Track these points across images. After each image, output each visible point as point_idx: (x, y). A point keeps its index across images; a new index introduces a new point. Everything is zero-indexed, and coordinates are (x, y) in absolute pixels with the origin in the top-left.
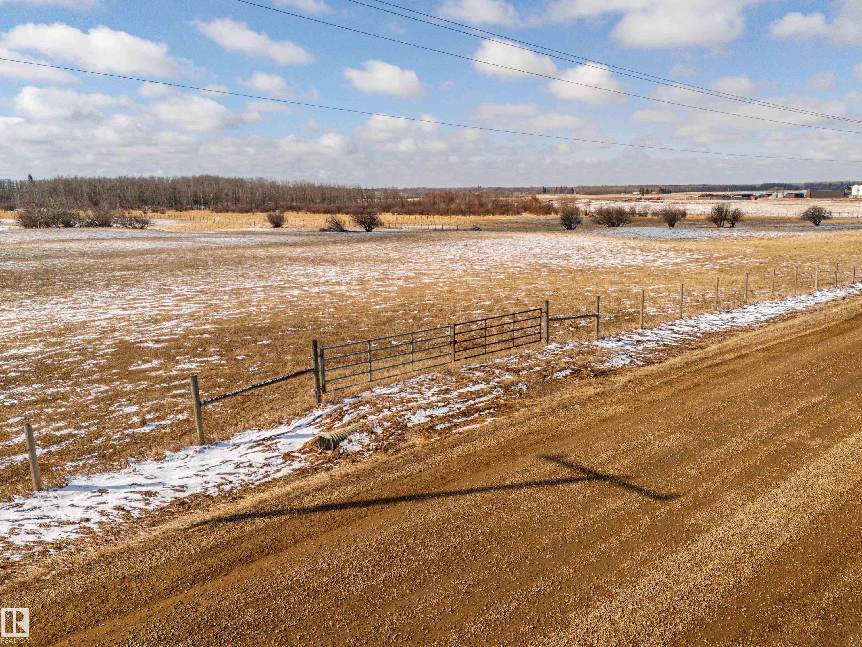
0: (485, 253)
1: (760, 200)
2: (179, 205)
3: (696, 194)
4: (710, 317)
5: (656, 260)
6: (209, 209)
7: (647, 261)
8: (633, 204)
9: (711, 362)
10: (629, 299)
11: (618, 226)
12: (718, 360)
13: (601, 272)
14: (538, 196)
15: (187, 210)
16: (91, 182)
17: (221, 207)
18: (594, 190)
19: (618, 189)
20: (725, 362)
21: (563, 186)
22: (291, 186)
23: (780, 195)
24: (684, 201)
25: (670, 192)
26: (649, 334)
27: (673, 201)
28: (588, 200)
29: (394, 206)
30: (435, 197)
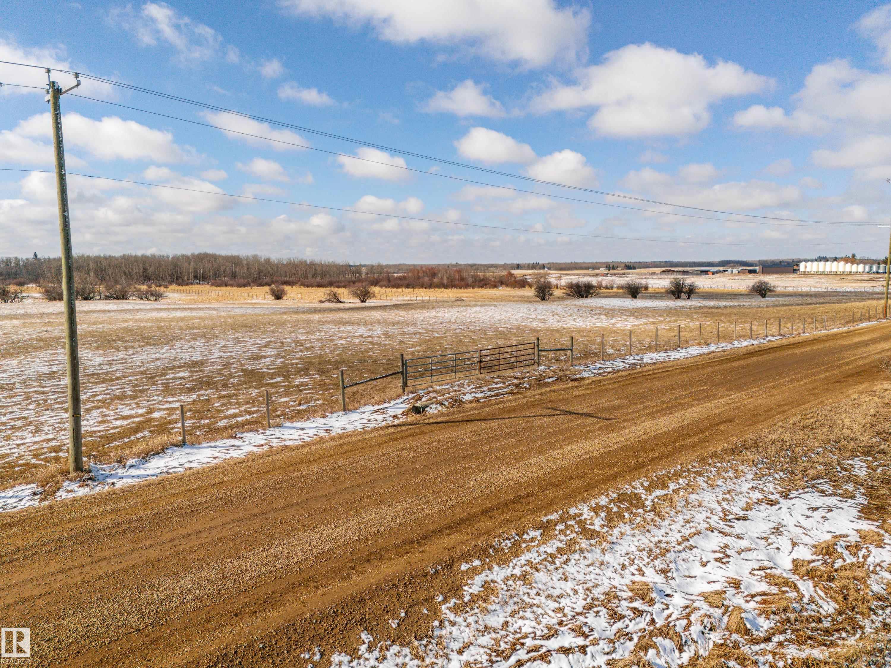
0: (475, 317)
1: (717, 275)
2: (180, 280)
3: (658, 270)
4: (651, 355)
5: (618, 323)
6: (208, 284)
7: (610, 324)
8: (600, 278)
9: (644, 374)
10: (594, 345)
11: (587, 297)
12: (650, 373)
13: (573, 331)
14: (513, 272)
15: (187, 284)
16: (97, 260)
17: (220, 282)
18: (564, 266)
19: (586, 265)
20: (654, 374)
21: (535, 262)
22: (285, 263)
23: (735, 271)
24: (647, 276)
25: (634, 268)
26: (608, 364)
27: (637, 276)
28: (559, 275)
29: (381, 280)
30: (418, 272)
